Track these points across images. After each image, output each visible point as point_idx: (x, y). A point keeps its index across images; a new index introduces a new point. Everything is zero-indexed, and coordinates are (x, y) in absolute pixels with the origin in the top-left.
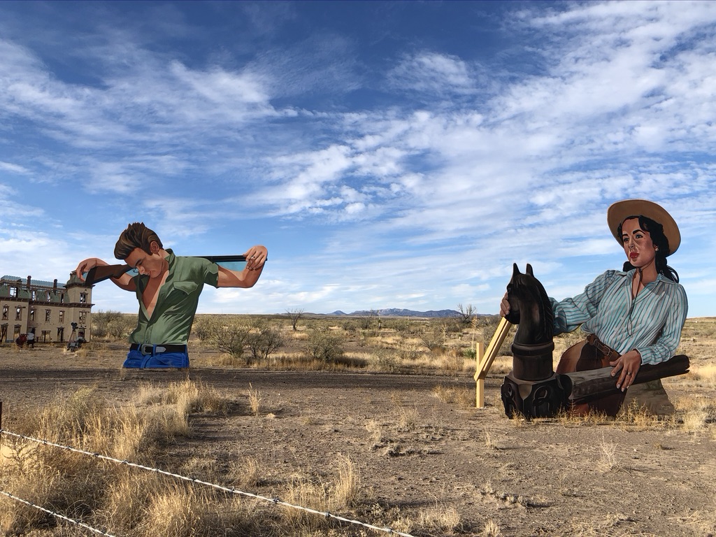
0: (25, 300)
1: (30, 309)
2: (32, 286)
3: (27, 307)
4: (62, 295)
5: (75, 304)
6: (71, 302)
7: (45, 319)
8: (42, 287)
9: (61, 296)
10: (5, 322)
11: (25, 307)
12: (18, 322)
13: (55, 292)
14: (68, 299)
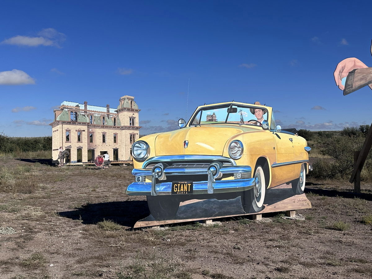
0: (84, 124)
1: (89, 132)
2: (89, 111)
3: (86, 131)
4: (115, 119)
5: (126, 127)
6: (122, 125)
7: (102, 141)
8: (97, 112)
9: (113, 120)
10: (68, 144)
11: (84, 131)
12: (80, 144)
13: (108, 115)
14: (120, 122)
